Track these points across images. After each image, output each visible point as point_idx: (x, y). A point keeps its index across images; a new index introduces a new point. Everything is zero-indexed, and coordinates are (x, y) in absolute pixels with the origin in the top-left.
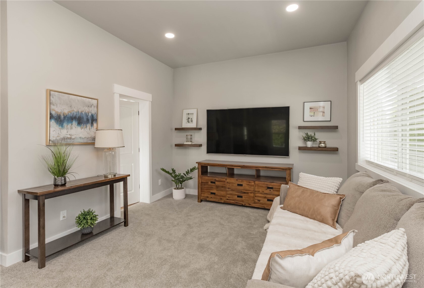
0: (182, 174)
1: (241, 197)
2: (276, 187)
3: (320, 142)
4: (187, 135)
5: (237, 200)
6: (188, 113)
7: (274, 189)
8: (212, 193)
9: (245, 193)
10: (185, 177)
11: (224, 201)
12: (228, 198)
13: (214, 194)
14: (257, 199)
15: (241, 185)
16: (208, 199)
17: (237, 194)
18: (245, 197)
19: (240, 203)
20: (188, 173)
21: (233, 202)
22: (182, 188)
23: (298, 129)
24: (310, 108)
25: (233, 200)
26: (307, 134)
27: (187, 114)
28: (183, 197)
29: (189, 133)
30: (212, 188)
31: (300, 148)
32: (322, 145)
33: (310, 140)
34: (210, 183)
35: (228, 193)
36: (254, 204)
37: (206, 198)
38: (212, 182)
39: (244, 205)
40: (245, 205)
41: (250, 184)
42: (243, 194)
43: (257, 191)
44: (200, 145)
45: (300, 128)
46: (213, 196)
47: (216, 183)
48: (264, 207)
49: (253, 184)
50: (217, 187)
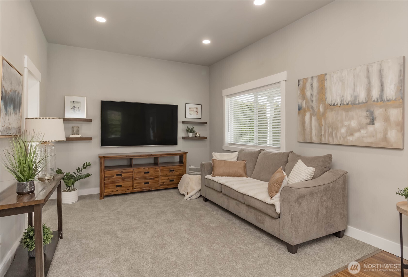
0: (71, 173)
1: (148, 183)
2: (176, 169)
3: (196, 133)
4: (72, 127)
5: (145, 187)
6: (74, 102)
7: (175, 171)
8: (117, 186)
9: (151, 179)
10: (75, 176)
11: (131, 191)
12: (135, 187)
13: (120, 186)
14: (161, 182)
15: (148, 172)
16: (113, 193)
17: (144, 181)
18: (151, 183)
19: (146, 189)
20: (78, 170)
21: (140, 190)
22: (74, 190)
23: (182, 124)
24: (190, 108)
25: (141, 188)
26: (188, 127)
27: (71, 102)
28: (77, 199)
29: (75, 125)
30: (119, 180)
31: (183, 138)
32: (198, 135)
33: (192, 132)
34: (115, 176)
35: (135, 182)
36: (159, 187)
37: (110, 193)
38: (117, 175)
39: (150, 190)
40: (152, 190)
41: (156, 170)
42: (150, 180)
43: (161, 175)
44: (90, 139)
45: (183, 122)
46: (118, 189)
47: (122, 175)
48: (167, 187)
49: (159, 169)
50: (124, 179)
